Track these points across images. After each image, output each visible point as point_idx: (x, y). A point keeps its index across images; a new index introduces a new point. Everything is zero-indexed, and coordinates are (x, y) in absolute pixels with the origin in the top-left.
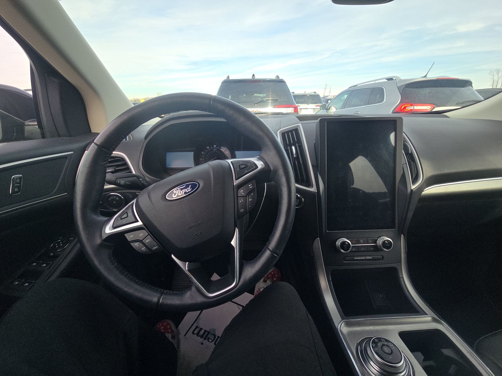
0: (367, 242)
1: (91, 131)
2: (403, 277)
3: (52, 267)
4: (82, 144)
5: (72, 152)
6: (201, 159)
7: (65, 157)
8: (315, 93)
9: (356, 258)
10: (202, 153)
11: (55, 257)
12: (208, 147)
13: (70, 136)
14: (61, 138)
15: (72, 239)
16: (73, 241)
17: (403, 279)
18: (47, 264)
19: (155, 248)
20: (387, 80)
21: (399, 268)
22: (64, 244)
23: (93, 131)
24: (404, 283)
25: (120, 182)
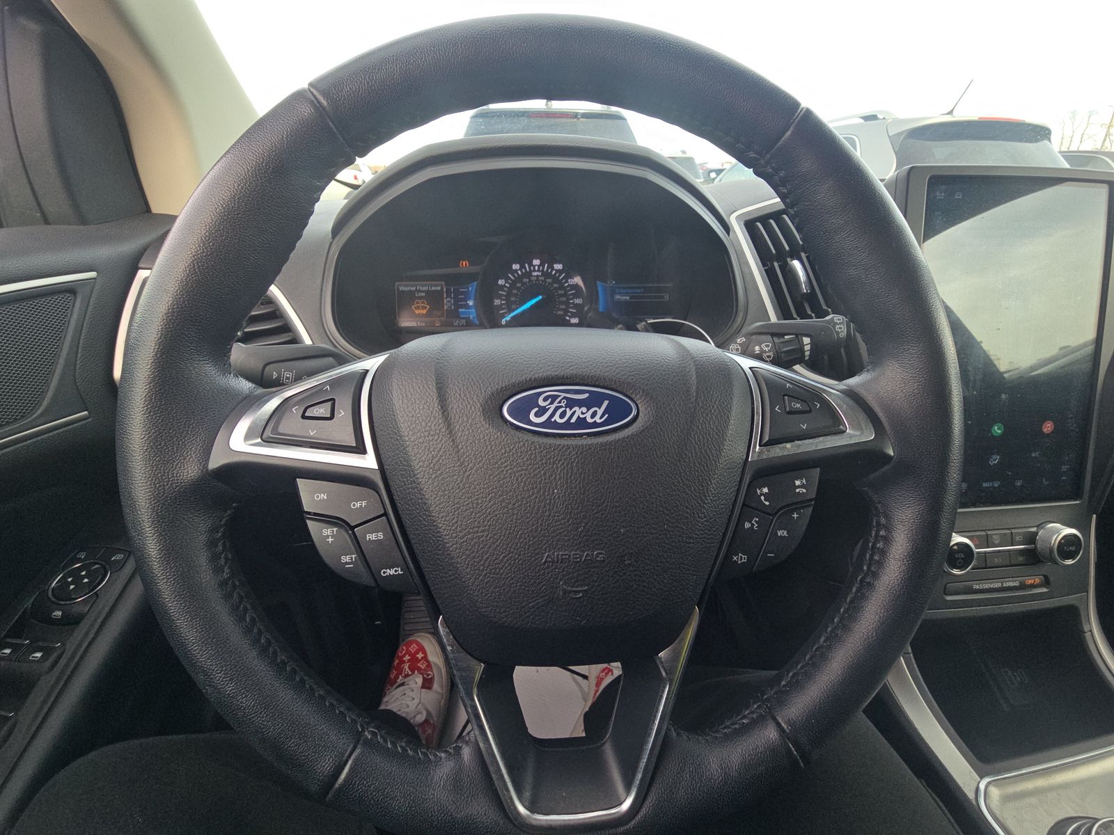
0: (1010, 541)
1: (148, 209)
2: (1091, 631)
3: (63, 662)
4: (127, 248)
5: (93, 274)
6: (497, 302)
7: (70, 290)
8: (684, 152)
9: (977, 587)
10: (501, 282)
11: (72, 621)
12: (516, 267)
13: (83, 221)
14: (54, 226)
15: (119, 557)
16: (122, 564)
17: (1092, 635)
18: (47, 652)
19: (392, 572)
20: (862, 121)
21: (1082, 608)
22: (96, 578)
23: (156, 209)
24: (1095, 648)
25: (279, 375)
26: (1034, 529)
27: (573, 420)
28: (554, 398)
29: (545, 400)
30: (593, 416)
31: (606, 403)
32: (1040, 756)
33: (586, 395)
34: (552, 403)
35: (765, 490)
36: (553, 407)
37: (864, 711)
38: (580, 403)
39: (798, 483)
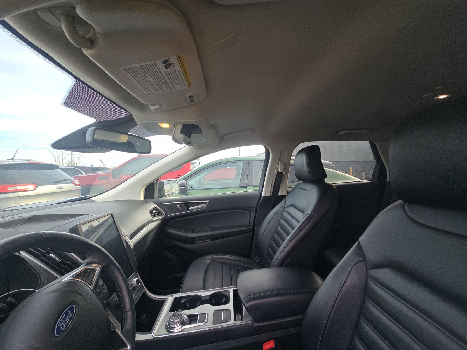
26: (131, 283)
27: (69, 320)
28: (61, 322)
29: (60, 324)
30: (70, 315)
31: (69, 311)
32: (155, 323)
33: (65, 314)
34: (62, 323)
35: (97, 290)
36: (63, 323)
37: (137, 331)
38: (66, 317)
39: (100, 283)
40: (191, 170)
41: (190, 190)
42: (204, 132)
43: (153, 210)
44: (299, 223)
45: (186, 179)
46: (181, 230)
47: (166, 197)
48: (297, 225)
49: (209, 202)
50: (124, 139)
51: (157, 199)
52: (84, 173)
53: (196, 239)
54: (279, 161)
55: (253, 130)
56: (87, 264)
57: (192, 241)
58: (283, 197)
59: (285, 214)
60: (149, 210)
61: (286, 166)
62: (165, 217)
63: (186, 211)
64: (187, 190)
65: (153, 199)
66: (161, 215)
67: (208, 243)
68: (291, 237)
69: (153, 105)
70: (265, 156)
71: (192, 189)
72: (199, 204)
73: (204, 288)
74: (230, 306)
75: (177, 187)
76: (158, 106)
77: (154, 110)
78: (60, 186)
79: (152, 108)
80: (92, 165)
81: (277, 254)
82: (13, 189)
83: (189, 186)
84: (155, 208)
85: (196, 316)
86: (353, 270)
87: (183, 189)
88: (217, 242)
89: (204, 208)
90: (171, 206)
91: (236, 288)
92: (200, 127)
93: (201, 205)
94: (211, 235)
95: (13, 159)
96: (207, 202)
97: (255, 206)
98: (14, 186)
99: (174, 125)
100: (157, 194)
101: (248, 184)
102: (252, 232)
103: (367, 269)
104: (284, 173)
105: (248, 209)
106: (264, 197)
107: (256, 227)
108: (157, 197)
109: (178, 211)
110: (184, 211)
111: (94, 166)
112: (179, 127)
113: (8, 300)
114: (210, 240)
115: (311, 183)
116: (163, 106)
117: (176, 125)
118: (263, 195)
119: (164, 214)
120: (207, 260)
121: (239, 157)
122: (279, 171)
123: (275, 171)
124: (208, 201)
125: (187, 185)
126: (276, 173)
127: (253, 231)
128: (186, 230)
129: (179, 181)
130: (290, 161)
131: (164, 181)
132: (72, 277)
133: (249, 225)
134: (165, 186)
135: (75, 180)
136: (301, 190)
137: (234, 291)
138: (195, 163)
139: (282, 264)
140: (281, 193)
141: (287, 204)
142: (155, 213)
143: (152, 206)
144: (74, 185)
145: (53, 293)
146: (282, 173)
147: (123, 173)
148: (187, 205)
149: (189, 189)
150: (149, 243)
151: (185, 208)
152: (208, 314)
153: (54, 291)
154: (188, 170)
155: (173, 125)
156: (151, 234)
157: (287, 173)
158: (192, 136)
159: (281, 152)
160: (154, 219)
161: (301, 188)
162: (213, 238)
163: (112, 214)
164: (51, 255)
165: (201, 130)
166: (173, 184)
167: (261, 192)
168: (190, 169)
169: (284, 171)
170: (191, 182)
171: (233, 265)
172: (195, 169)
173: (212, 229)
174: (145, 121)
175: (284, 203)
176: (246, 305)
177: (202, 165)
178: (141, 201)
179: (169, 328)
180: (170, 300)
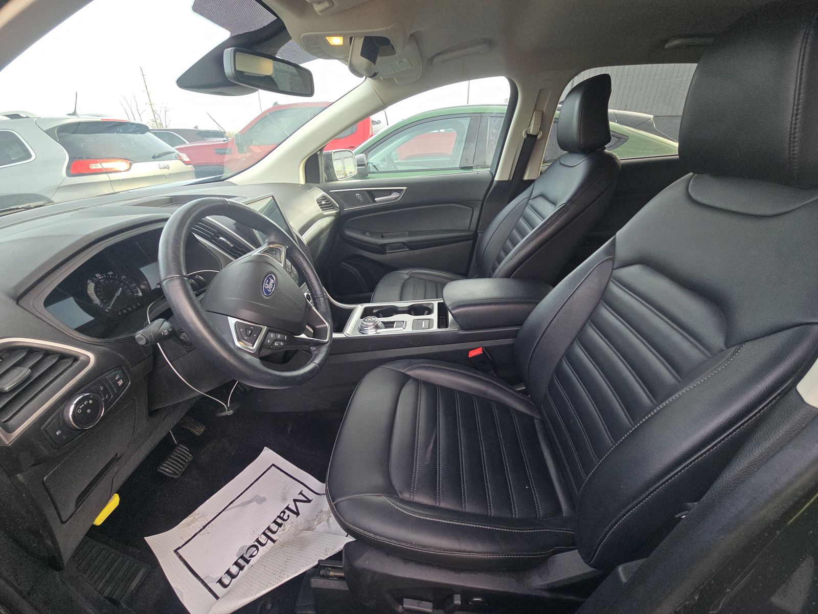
32: (346, 326)
40: (371, 136)
41: (373, 173)
42: (399, 50)
43: (321, 200)
44: (544, 219)
45: (366, 151)
46: (365, 234)
47: (338, 180)
48: (540, 222)
49: (406, 190)
50: (266, 67)
51: (324, 182)
52: (188, 143)
53: (387, 248)
54: (534, 110)
55: (490, 43)
56: (270, 243)
57: (382, 249)
58: (531, 182)
59: (528, 210)
60: (317, 198)
61: (545, 122)
62: (339, 212)
63: (370, 203)
64: (369, 173)
65: (319, 183)
66: (334, 208)
67: (404, 253)
68: (527, 239)
69: (319, 3)
70: (508, 104)
71: (377, 171)
72: (391, 192)
73: (401, 299)
74: (434, 316)
75: (352, 166)
76: (326, 5)
77: (321, 12)
78: (163, 163)
79: (318, 8)
80: (196, 127)
81: (503, 263)
82: (97, 168)
83: (370, 165)
84: (324, 196)
85: (393, 323)
86: (595, 272)
87: (363, 170)
88: (418, 252)
89: (399, 199)
90: (346, 196)
91: (443, 301)
92: (392, 42)
93: (394, 195)
94: (409, 242)
95: (74, 114)
96: (403, 190)
97: (481, 198)
98: (97, 163)
99: (351, 39)
100: (323, 175)
101: (475, 164)
102: (472, 241)
103: (613, 269)
104: (539, 136)
105: (468, 203)
106: (499, 182)
107: (480, 233)
108: (324, 180)
109: (358, 203)
110: (367, 204)
111: (201, 128)
112: (359, 44)
113: (196, 277)
114: (408, 249)
115: (580, 154)
116: (335, 3)
117: (353, 38)
118: (496, 179)
119: (337, 207)
120: (405, 274)
121: (467, 105)
122: (531, 132)
123: (523, 133)
124: (405, 188)
125: (368, 163)
126: (524, 136)
127: (474, 238)
128: (373, 234)
129: (356, 154)
130: (555, 112)
131: (332, 152)
132: (260, 252)
133: (469, 228)
134: (335, 163)
135: (181, 154)
136: (563, 167)
137: (439, 304)
138: (378, 123)
139: (508, 275)
140: (529, 176)
141: (534, 194)
142: (325, 204)
143: (319, 193)
144: (183, 163)
145: (248, 263)
146: (536, 136)
147: (254, 142)
148: (372, 194)
149: (371, 171)
150: (322, 248)
151: (370, 199)
152: (406, 322)
153: (248, 262)
154: (366, 135)
155: (349, 39)
156: (323, 235)
157: (544, 137)
158: (379, 58)
159: (540, 91)
160: (325, 214)
161: (562, 164)
162: (412, 246)
163: (273, 196)
164: (220, 238)
165: (393, 48)
166: (345, 159)
167: (494, 173)
168: (371, 133)
169: (539, 132)
170: (374, 159)
171: (440, 283)
172: (379, 133)
173: (411, 234)
174: (306, 34)
175: (529, 193)
176: (453, 312)
177: (391, 124)
178: (302, 185)
179: (361, 330)
180: (359, 309)
